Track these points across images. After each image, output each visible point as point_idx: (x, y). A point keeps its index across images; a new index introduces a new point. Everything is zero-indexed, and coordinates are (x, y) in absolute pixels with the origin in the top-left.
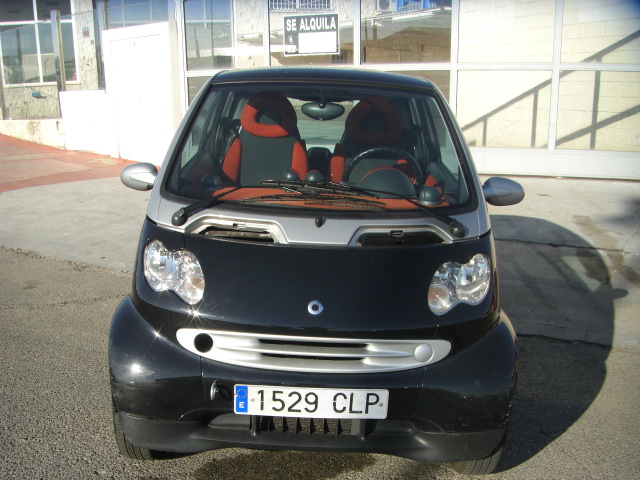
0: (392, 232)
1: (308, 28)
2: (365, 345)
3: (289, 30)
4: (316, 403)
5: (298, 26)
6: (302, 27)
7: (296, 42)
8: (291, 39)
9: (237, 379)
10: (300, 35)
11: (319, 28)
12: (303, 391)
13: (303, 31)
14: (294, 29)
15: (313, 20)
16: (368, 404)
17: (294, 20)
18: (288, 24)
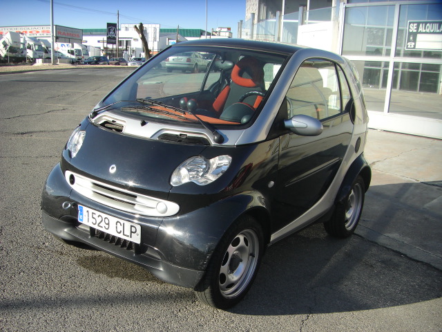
0: (181, 135)
1: (424, 31)
2: (136, 197)
3: (411, 31)
4: (108, 224)
5: (417, 29)
6: (420, 29)
7: (415, 40)
8: (411, 38)
9: (80, 202)
10: (418, 35)
11: (432, 31)
12: (104, 216)
13: (421, 33)
14: (415, 31)
15: (428, 25)
16: (131, 232)
17: (416, 25)
18: (411, 27)
